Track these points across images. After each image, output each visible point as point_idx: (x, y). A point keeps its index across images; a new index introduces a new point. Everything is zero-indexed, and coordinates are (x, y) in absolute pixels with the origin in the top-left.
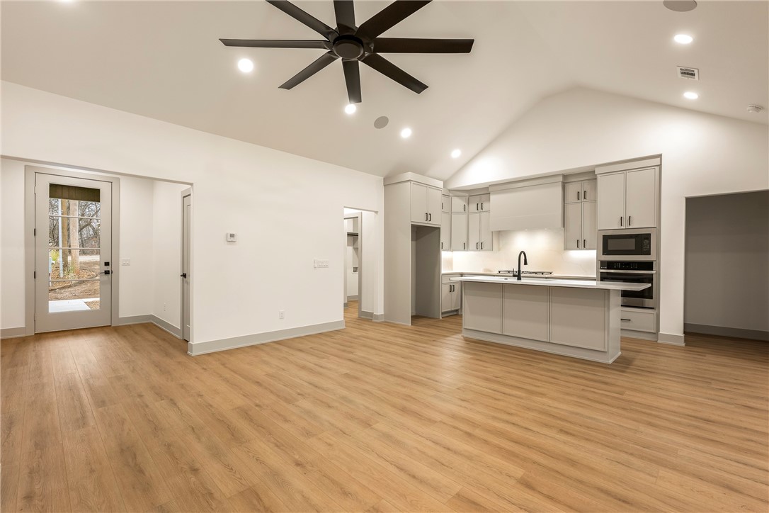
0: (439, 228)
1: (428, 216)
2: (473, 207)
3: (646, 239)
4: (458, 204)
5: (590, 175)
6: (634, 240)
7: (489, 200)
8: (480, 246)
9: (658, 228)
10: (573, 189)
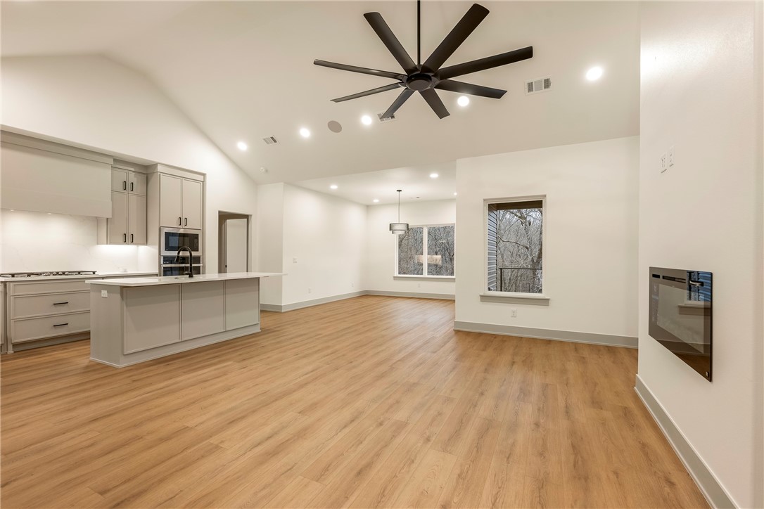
3: (195, 238)
9: (203, 230)
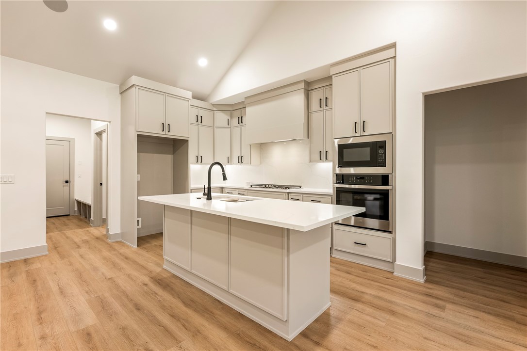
0: (188, 140)
1: (166, 127)
2: (235, 121)
3: (381, 147)
4: (222, 118)
5: (326, 80)
6: (368, 149)
8: (240, 160)
9: (393, 134)
10: (315, 96)
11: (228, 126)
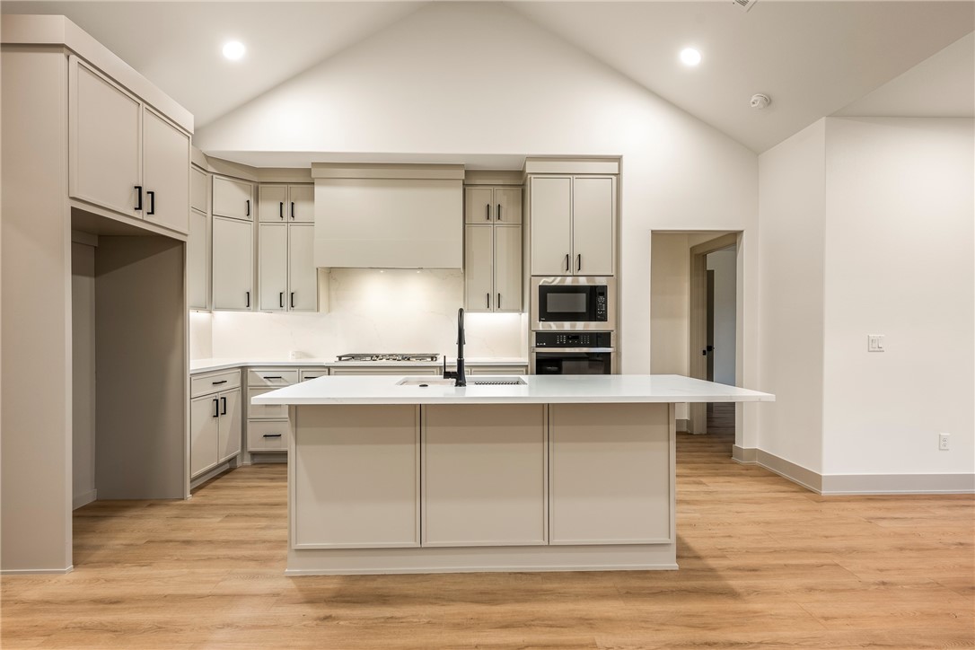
0: (182, 243)
1: (144, 198)
2: (269, 210)
4: (230, 195)
6: (584, 296)
7: (311, 198)
8: (288, 300)
9: (617, 277)
10: (480, 198)
11: (246, 218)
